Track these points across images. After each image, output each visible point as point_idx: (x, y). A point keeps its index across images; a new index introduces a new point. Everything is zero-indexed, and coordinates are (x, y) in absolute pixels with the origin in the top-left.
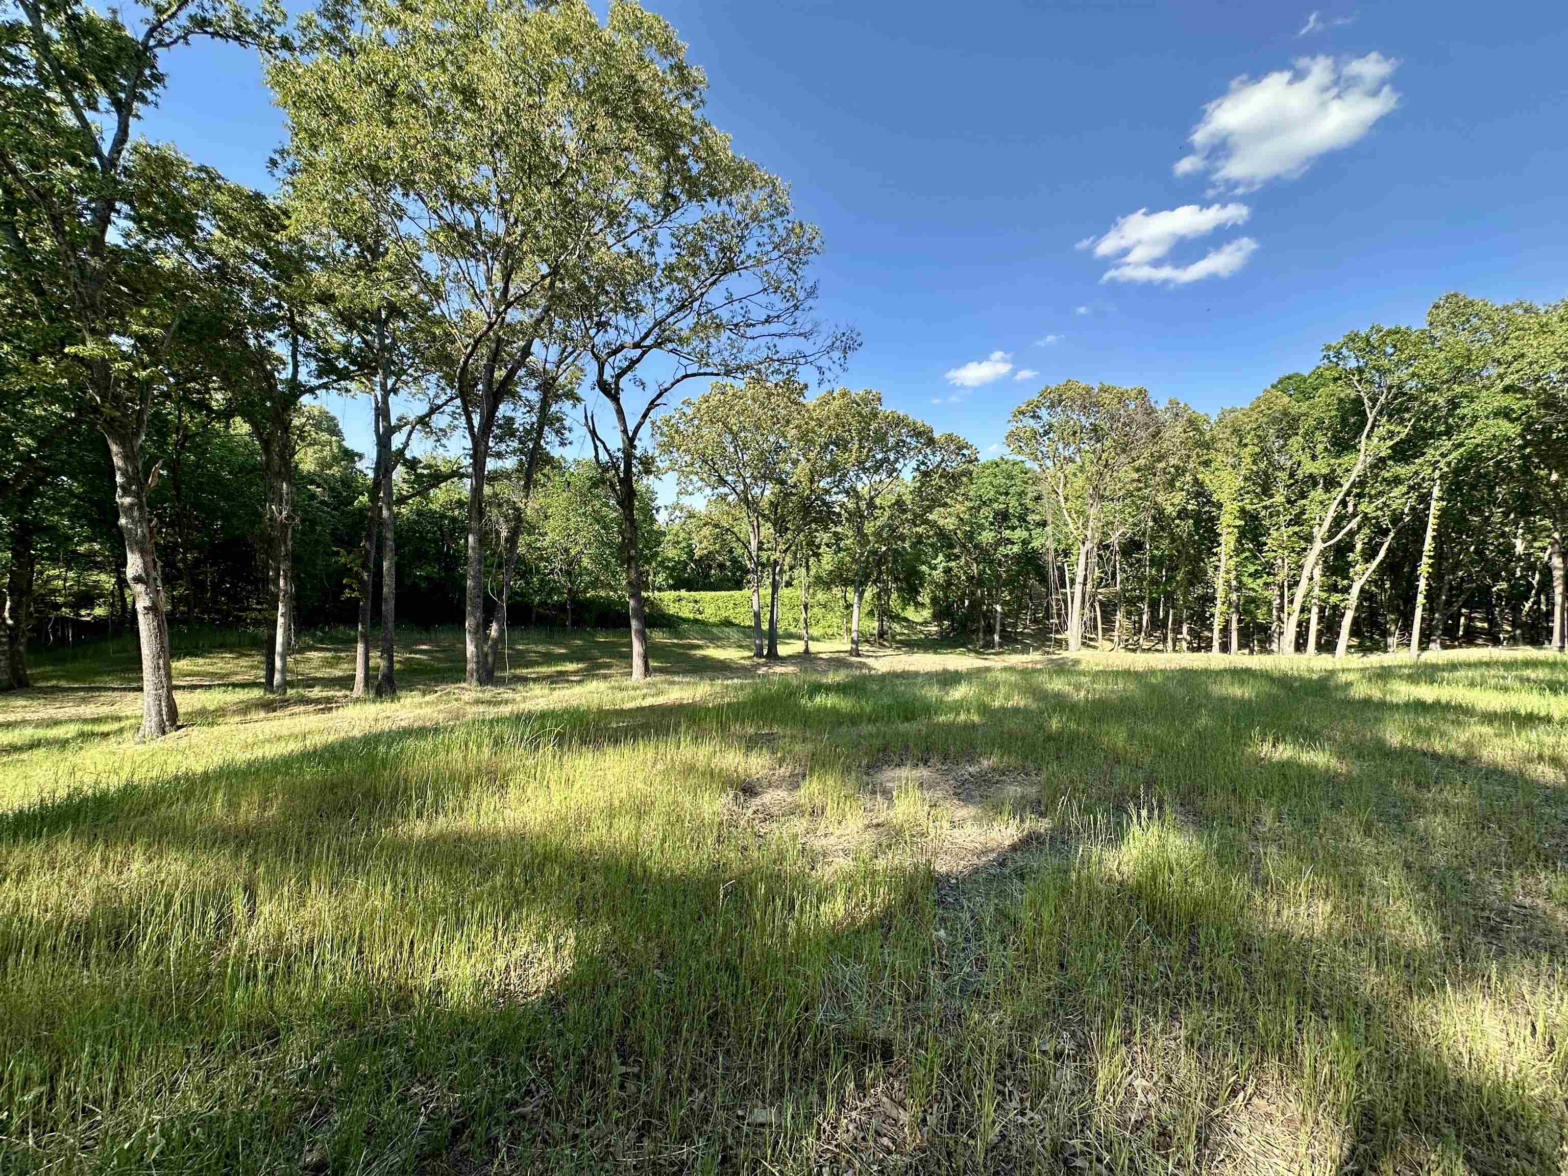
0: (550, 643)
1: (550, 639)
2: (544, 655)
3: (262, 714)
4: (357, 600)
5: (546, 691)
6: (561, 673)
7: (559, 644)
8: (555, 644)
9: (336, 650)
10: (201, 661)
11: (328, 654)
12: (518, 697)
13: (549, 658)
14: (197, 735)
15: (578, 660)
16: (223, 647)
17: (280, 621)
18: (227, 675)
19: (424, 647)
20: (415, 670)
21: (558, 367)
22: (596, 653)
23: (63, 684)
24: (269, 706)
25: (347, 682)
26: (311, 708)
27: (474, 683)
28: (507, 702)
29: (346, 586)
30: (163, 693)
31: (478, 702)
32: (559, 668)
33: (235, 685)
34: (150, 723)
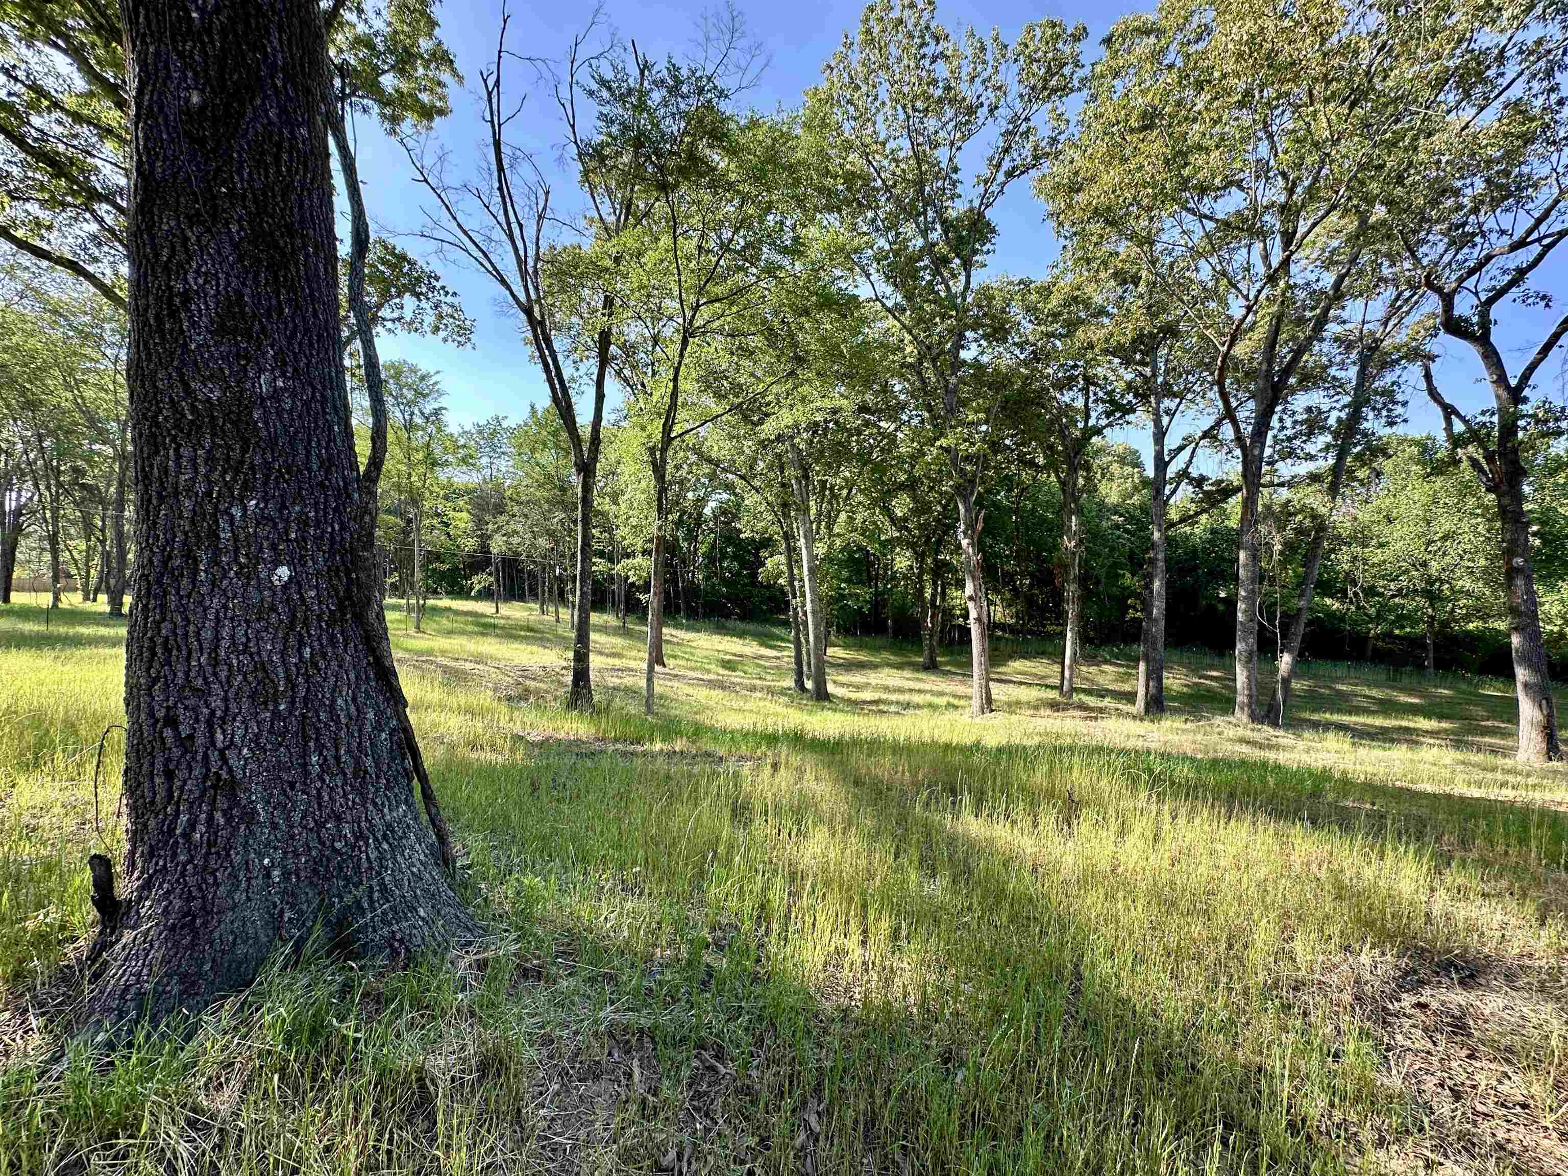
0: (1393, 688)
1: (1392, 682)
2: (1381, 702)
3: (1048, 712)
4: (1141, 620)
5: (1347, 746)
6: (1407, 730)
7: (1410, 692)
8: (1402, 690)
9: (1128, 667)
10: (1028, 663)
11: (1121, 670)
12: (1301, 745)
13: (1387, 707)
14: (999, 719)
15: (1441, 717)
16: (1043, 654)
17: (1069, 634)
18: (1044, 677)
19: (1215, 674)
20: (1203, 696)
21: (1385, 324)
22: (1480, 712)
23: (953, 669)
24: (1054, 706)
25: (1130, 697)
26: (1085, 714)
27: (1245, 719)
28: (1285, 748)
29: (1130, 607)
30: (983, 682)
31: (1243, 741)
32: (1404, 723)
33: (1047, 686)
34: (976, 703)
